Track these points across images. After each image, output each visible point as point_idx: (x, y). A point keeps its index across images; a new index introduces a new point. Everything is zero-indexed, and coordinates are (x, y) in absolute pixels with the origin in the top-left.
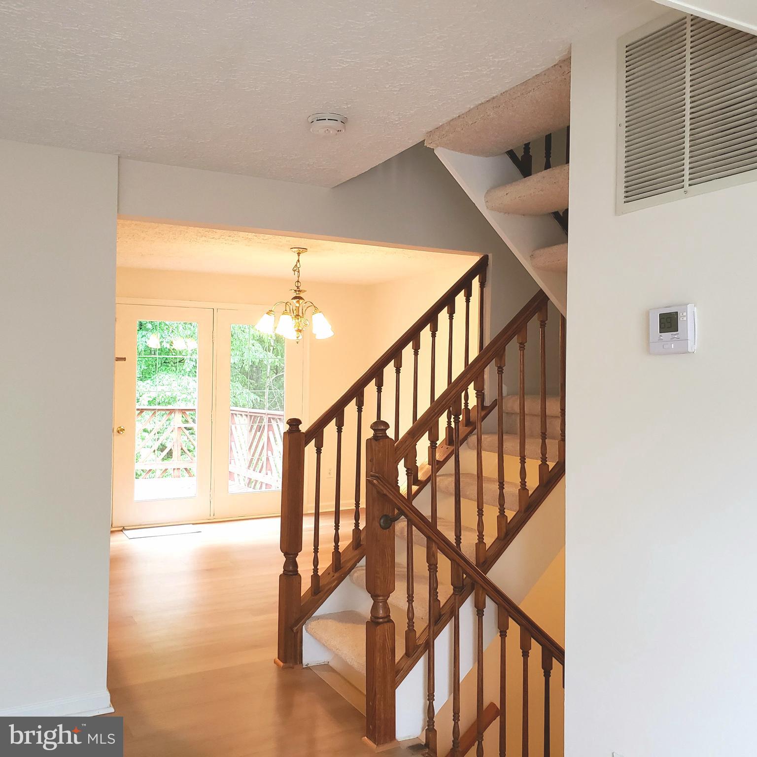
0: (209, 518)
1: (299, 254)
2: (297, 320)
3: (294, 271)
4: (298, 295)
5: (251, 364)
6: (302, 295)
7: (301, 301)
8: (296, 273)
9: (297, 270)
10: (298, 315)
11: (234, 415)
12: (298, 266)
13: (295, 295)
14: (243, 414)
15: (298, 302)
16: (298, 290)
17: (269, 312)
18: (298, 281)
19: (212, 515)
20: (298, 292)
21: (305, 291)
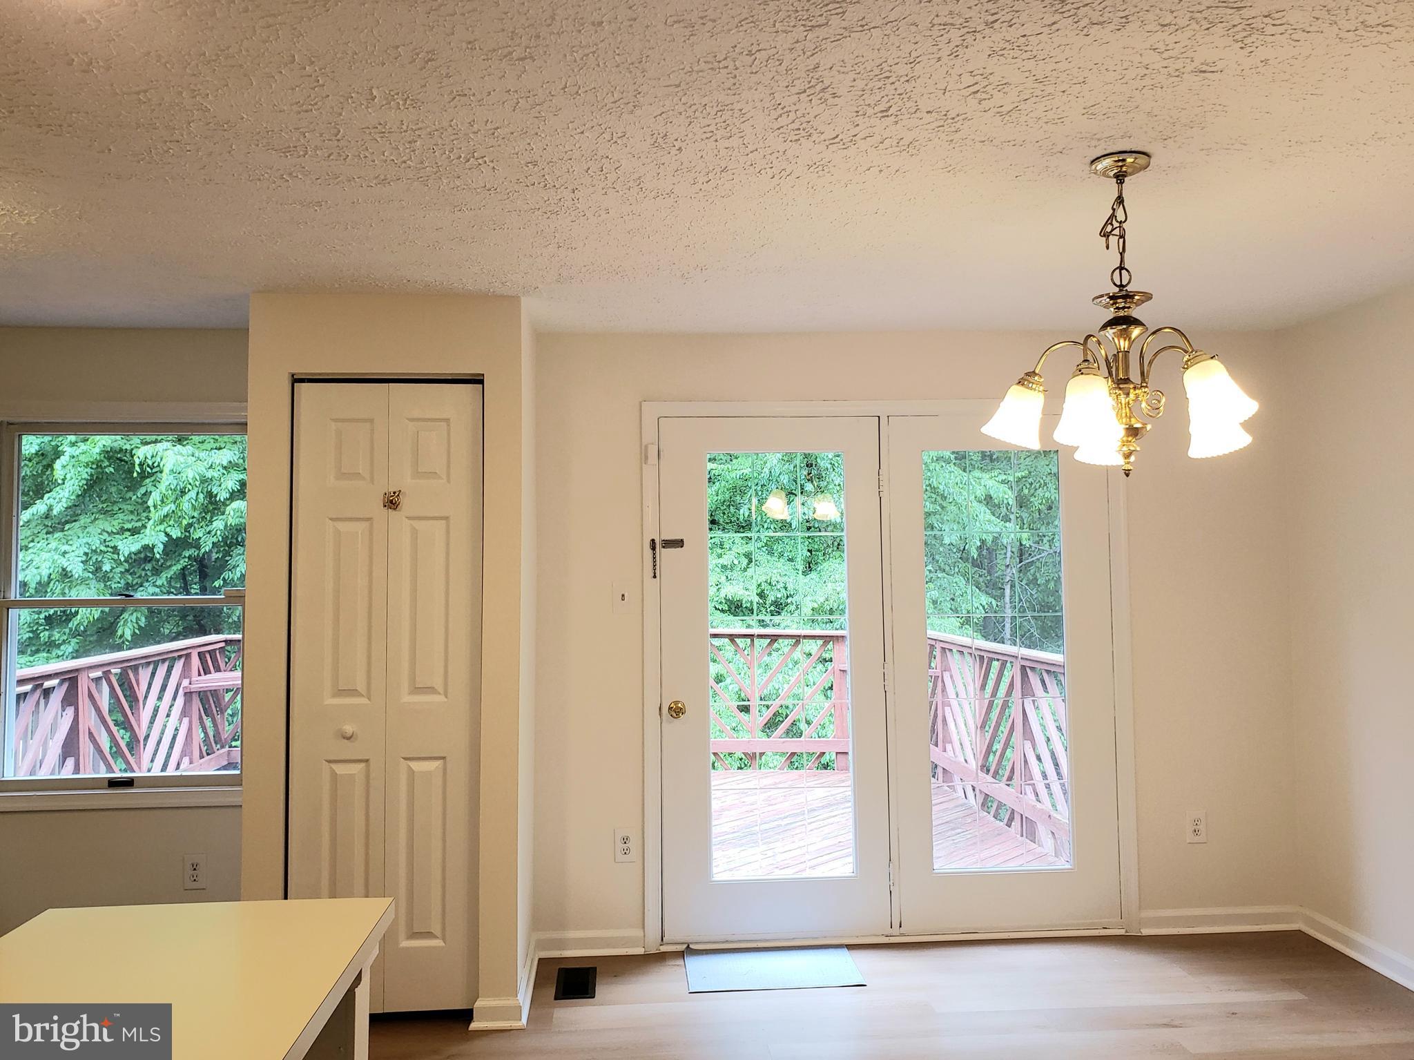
0: (889, 931)
1: (1120, 178)
2: (1123, 398)
3: (1106, 235)
4: (1121, 313)
5: (979, 544)
6: (1136, 312)
7: (1136, 332)
8: (1113, 240)
9: (1117, 232)
10: (1127, 381)
11: (947, 651)
12: (1120, 215)
13: (1110, 313)
14: (966, 651)
15: (1125, 334)
16: (1123, 296)
17: (1026, 379)
18: (1121, 268)
19: (896, 924)
20: (1121, 304)
21: (1147, 297)
